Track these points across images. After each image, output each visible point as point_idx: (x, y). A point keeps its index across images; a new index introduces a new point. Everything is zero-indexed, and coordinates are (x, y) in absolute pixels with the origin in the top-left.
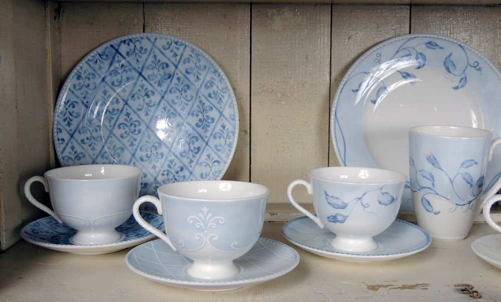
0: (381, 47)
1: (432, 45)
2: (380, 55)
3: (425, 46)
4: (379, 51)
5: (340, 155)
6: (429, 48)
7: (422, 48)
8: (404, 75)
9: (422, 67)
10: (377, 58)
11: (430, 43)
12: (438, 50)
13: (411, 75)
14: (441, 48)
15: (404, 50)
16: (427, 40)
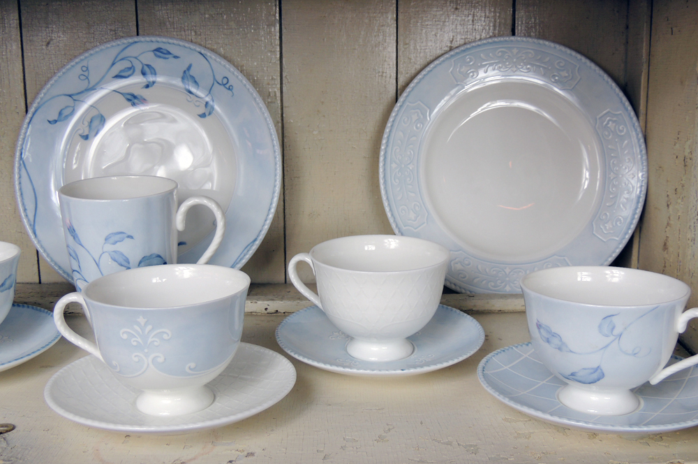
0: (86, 58)
1: (162, 52)
2: (87, 68)
3: (152, 54)
4: (85, 63)
5: (27, 216)
6: (160, 57)
7: (149, 58)
8: (129, 97)
9: (152, 86)
10: (83, 73)
11: (158, 50)
12: (172, 60)
13: (138, 97)
14: (176, 57)
15: (122, 61)
16: (155, 46)
